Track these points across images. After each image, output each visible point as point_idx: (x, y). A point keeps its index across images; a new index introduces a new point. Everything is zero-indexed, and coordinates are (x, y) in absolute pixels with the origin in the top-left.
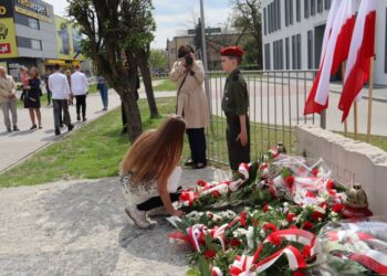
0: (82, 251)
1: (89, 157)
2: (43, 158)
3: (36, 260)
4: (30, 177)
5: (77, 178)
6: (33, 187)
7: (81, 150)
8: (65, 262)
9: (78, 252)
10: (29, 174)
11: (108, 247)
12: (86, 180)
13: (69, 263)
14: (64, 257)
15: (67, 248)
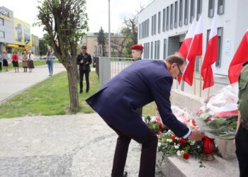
0: (51, 156)
1: (42, 104)
2: (13, 103)
3: (23, 161)
4: (7, 113)
5: (37, 115)
6: (10, 119)
7: (36, 99)
8: (41, 162)
9: (48, 156)
10: (6, 112)
11: (65, 154)
12: (43, 117)
13: (44, 162)
14: (40, 159)
15: (40, 155)
